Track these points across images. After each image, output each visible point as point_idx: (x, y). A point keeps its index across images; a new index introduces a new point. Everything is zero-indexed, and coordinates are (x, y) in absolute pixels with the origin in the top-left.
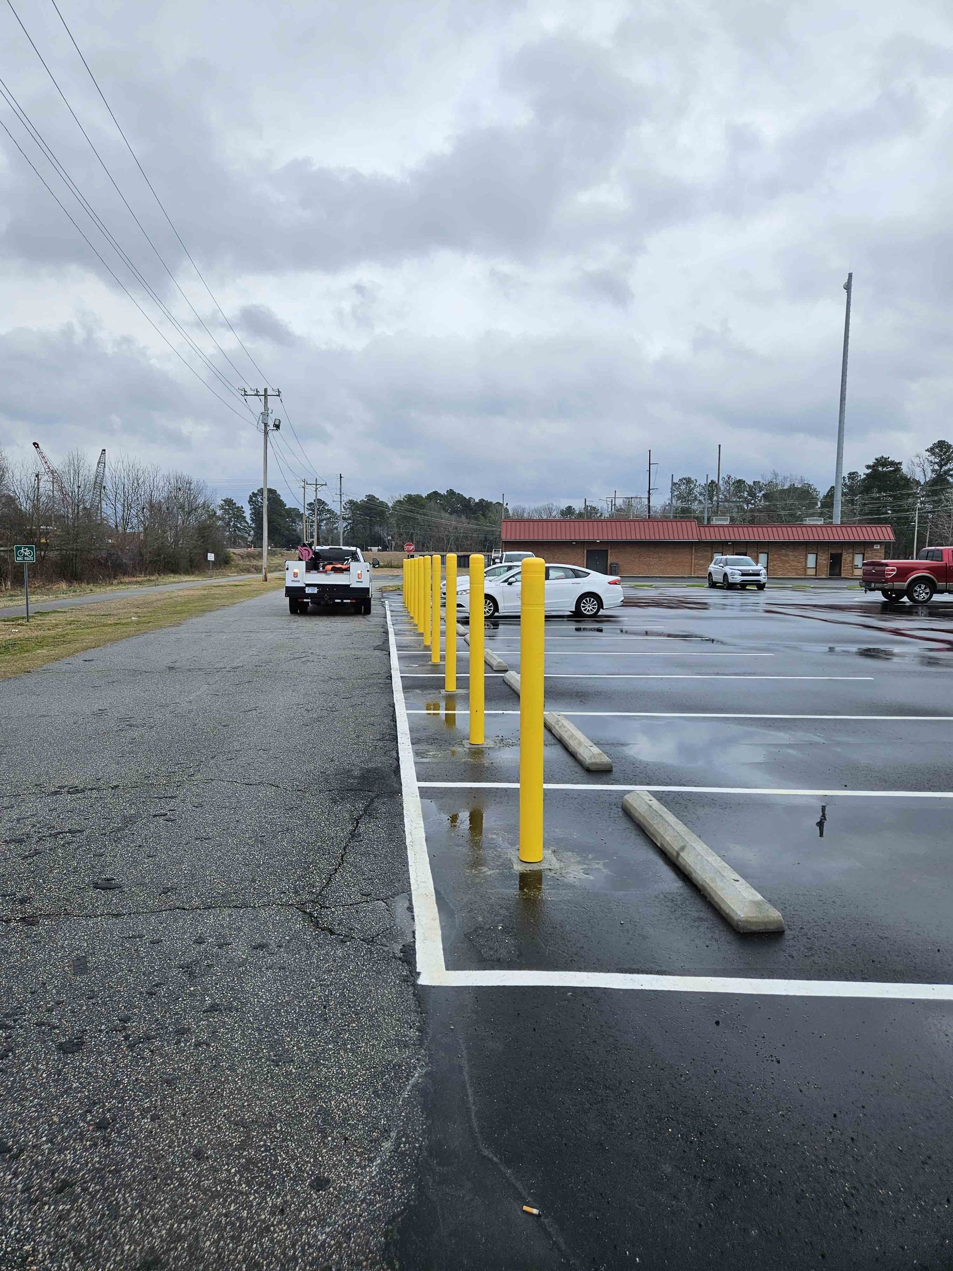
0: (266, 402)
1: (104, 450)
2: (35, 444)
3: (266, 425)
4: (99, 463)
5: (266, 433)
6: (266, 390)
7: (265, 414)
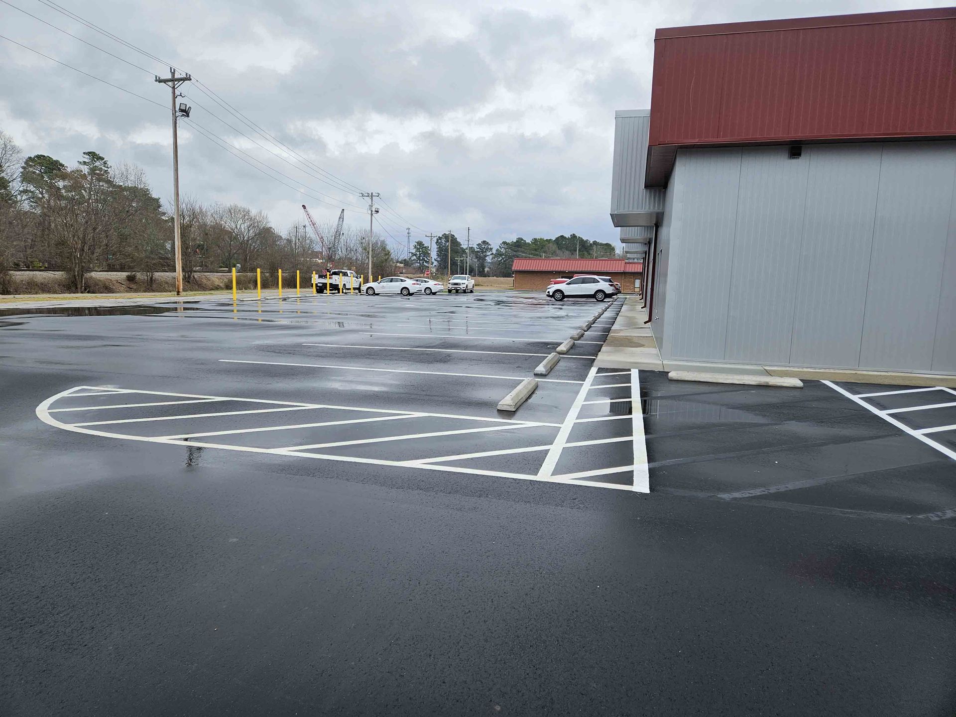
0: (372, 200)
1: (343, 210)
2: (303, 206)
3: (372, 211)
4: (340, 218)
5: (372, 215)
6: (372, 193)
7: (371, 206)
